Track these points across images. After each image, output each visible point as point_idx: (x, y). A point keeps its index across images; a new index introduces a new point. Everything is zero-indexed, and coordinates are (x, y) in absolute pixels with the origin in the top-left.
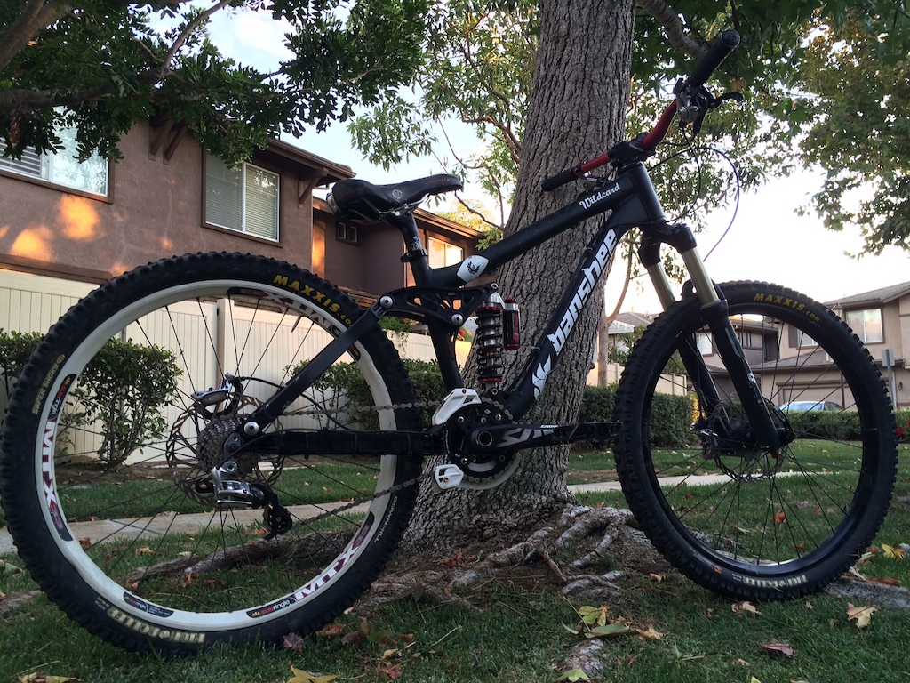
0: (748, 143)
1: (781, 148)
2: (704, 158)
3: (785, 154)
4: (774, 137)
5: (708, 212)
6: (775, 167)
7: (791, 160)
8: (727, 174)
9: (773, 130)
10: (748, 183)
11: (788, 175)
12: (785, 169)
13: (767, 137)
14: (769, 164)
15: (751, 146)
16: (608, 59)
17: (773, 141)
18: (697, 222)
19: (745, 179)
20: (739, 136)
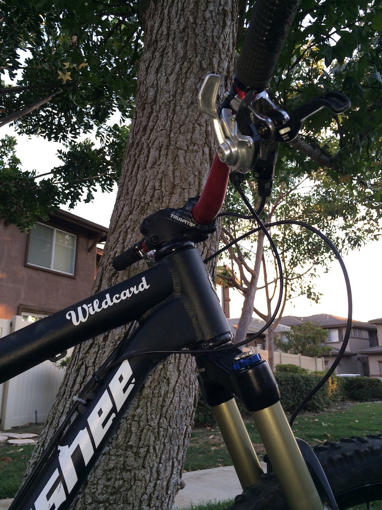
0: (353, 221)
1: (372, 225)
2: (327, 230)
3: (375, 228)
4: (368, 218)
5: (332, 261)
6: (370, 235)
7: (378, 231)
8: (342, 240)
9: (367, 214)
10: (354, 245)
11: (377, 240)
12: (375, 236)
13: (364, 218)
14: (366, 233)
15: (355, 223)
16: (196, 125)
17: (368, 221)
18: (325, 267)
19: (352, 243)
20: (347, 217)
